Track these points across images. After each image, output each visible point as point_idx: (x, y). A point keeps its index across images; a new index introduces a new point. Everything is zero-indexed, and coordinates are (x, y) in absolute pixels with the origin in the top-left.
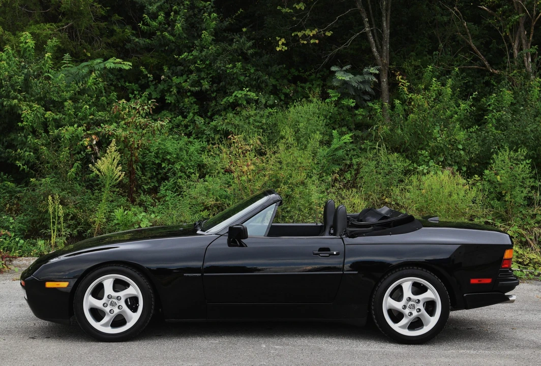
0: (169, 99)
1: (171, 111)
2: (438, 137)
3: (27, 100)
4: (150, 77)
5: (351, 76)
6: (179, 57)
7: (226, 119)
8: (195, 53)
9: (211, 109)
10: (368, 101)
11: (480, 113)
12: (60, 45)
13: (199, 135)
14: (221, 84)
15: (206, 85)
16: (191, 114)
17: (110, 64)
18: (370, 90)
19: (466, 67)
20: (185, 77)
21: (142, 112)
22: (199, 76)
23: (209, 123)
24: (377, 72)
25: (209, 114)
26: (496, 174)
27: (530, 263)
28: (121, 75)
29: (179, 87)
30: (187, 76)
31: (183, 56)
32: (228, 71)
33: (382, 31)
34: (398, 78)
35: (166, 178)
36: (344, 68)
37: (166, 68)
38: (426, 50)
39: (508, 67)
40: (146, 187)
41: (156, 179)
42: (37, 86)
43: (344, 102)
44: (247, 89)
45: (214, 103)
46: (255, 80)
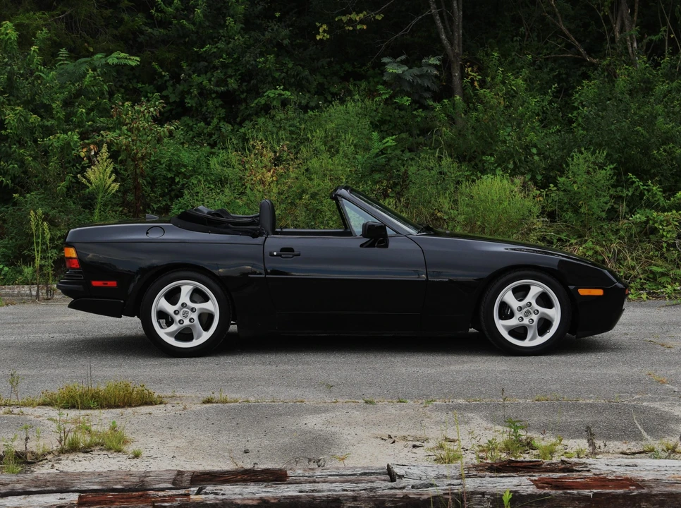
0: (190, 102)
1: (192, 116)
2: (508, 141)
3: (12, 103)
4: (165, 76)
5: (406, 68)
6: (200, 50)
7: (256, 124)
8: (221, 45)
9: (241, 114)
10: (428, 98)
12: (55, 38)
14: (252, 82)
15: (233, 83)
17: (113, 59)
19: (557, 55)
20: (209, 74)
21: (147, 115)
22: (225, 73)
23: (237, 130)
24: (438, 63)
25: (238, 120)
26: (574, 183)
29: (200, 87)
30: (212, 74)
31: (204, 49)
33: (453, 13)
34: (467, 70)
35: (180, 195)
36: (398, 59)
37: (185, 65)
39: (608, 55)
41: (168, 197)
42: (24, 87)
43: (397, 100)
44: (282, 87)
45: (243, 107)
46: (294, 76)
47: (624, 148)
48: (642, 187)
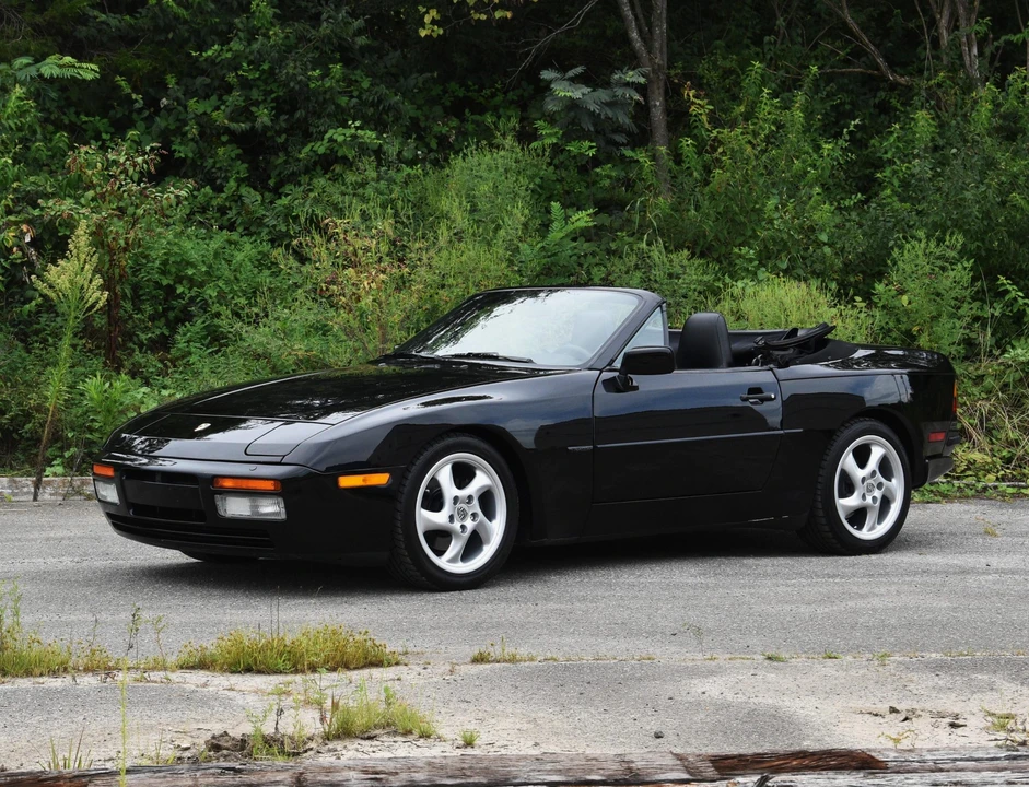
0: (182, 151)
1: (185, 176)
2: (777, 219)
4: (136, 101)
5: (586, 90)
6: (201, 54)
7: (311, 190)
8: (236, 45)
9: (277, 172)
10: (623, 145)
11: (868, 171)
13: (253, 229)
14: (298, 114)
16: (232, 183)
17: (50, 67)
18: (627, 121)
19: (836, 70)
20: (214, 99)
21: (131, 171)
22: (247, 98)
23: (272, 203)
24: (642, 80)
25: (272, 183)
26: (901, 292)
27: (969, 469)
28: (67, 99)
29: (204, 121)
30: (220, 98)
32: (312, 86)
34: (688, 95)
35: (186, 317)
36: (571, 73)
37: (173, 81)
38: (749, 34)
39: (929, 69)
40: (143, 337)
41: (163, 320)
43: (572, 148)
44: (358, 124)
45: (281, 158)
46: (372, 104)
47: (986, 232)
48: (1021, 301)
